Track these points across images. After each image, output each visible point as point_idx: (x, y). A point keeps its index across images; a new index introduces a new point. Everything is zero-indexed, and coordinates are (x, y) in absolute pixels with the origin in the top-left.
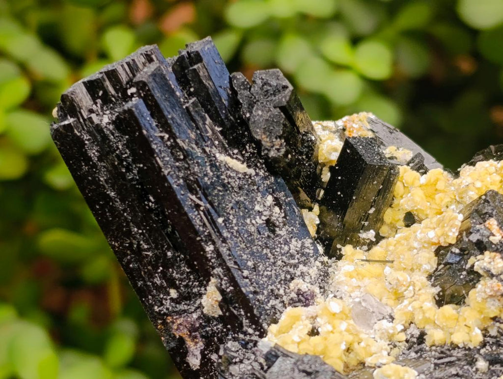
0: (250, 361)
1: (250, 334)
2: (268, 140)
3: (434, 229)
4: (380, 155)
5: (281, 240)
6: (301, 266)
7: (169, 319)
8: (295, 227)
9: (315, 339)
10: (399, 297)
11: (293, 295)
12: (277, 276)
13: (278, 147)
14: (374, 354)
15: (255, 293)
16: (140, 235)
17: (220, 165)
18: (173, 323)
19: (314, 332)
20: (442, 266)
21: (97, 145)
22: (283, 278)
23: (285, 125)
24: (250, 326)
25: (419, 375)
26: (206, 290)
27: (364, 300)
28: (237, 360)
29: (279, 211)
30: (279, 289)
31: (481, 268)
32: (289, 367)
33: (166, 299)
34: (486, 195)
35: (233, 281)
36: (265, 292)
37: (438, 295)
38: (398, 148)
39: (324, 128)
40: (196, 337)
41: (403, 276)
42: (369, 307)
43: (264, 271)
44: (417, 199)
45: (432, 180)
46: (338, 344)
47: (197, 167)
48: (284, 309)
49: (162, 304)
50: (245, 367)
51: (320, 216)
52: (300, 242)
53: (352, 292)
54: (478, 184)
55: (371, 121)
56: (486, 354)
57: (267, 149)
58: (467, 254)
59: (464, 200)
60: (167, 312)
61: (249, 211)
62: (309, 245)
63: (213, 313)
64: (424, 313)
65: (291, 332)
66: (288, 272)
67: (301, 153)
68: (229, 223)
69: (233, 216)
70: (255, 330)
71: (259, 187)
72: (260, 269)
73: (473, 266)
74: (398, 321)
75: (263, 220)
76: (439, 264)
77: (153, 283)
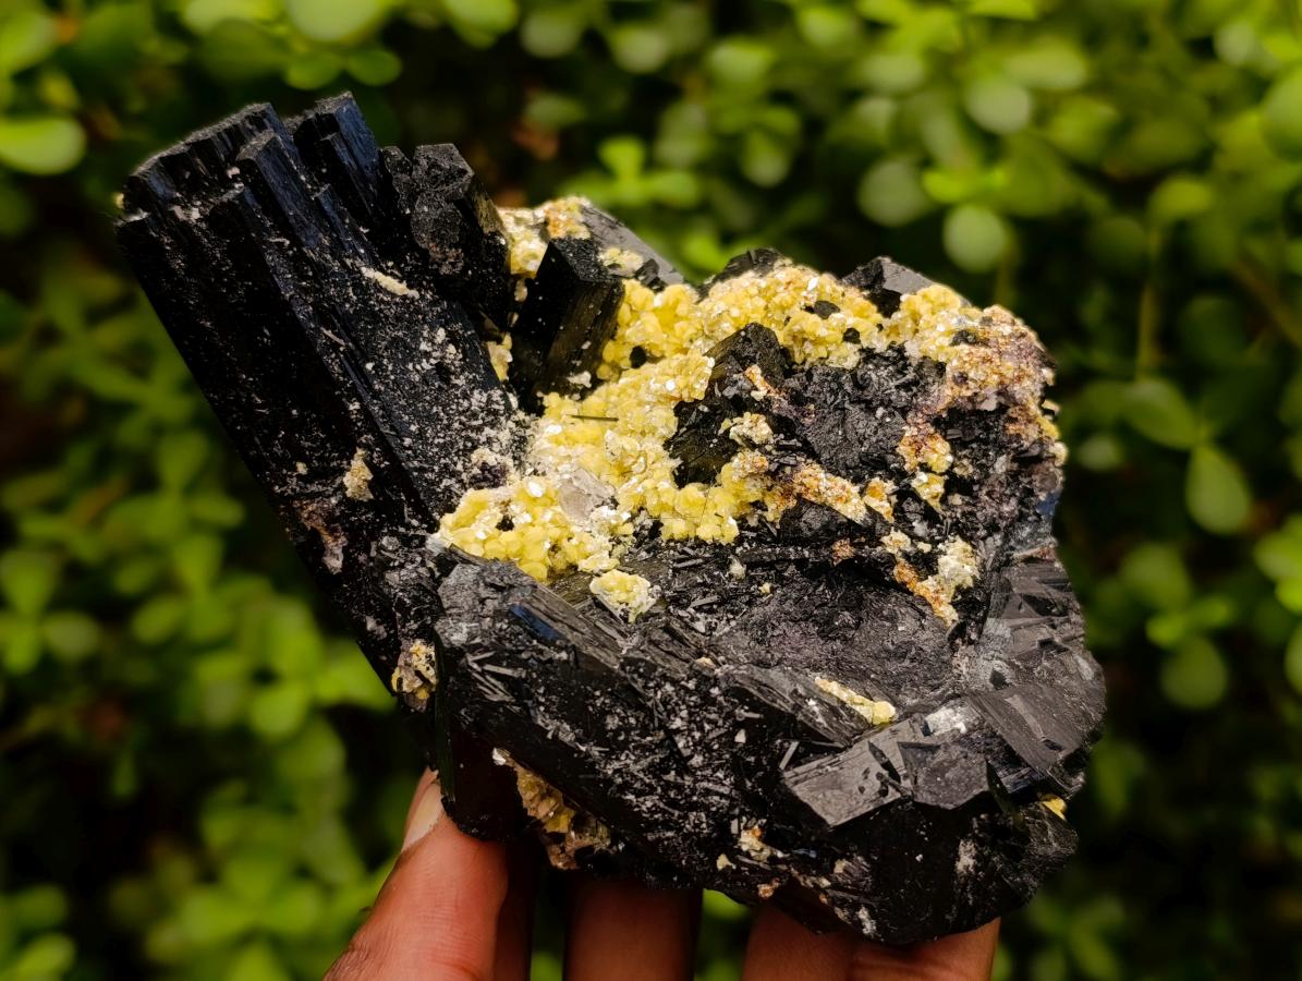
0: (415, 565)
1: (414, 527)
2: (438, 249)
3: (675, 376)
4: (599, 267)
5: (458, 393)
6: (487, 430)
7: (297, 504)
8: (478, 373)
9: (507, 536)
10: (625, 473)
11: (476, 471)
12: (452, 444)
13: (452, 260)
14: (590, 554)
15: (422, 470)
16: (251, 385)
17: (367, 284)
18: (303, 509)
19: (506, 525)
20: (685, 429)
21: (183, 253)
22: (462, 447)
23: (462, 228)
24: (414, 517)
25: (652, 586)
26: (349, 464)
27: (576, 477)
28: (396, 564)
29: (455, 352)
30: (455, 464)
31: (739, 436)
32: (471, 577)
33: (291, 477)
34: (745, 330)
35: (388, 452)
36: (436, 468)
37: (679, 468)
38: (622, 251)
39: (518, 221)
40: (335, 530)
41: (630, 443)
42: (583, 487)
43: (434, 438)
44: (650, 329)
45: (671, 303)
46: (539, 542)
47: (333, 289)
48: (463, 491)
49: (286, 484)
50: (408, 573)
51: (513, 351)
52: (485, 395)
53: (558, 465)
54: (735, 312)
55: (584, 210)
56: (744, 555)
57: (437, 263)
58: (720, 414)
59: (716, 334)
60: (293, 494)
61: (411, 352)
62: (499, 399)
63: (360, 496)
64: (659, 496)
65: (473, 525)
66: (468, 438)
67: (486, 266)
68: (383, 371)
69: (389, 359)
70: (421, 521)
71: (425, 316)
72: (428, 435)
73: (727, 432)
74: (623, 508)
75: (431, 364)
76: (679, 427)
77: (273, 454)
